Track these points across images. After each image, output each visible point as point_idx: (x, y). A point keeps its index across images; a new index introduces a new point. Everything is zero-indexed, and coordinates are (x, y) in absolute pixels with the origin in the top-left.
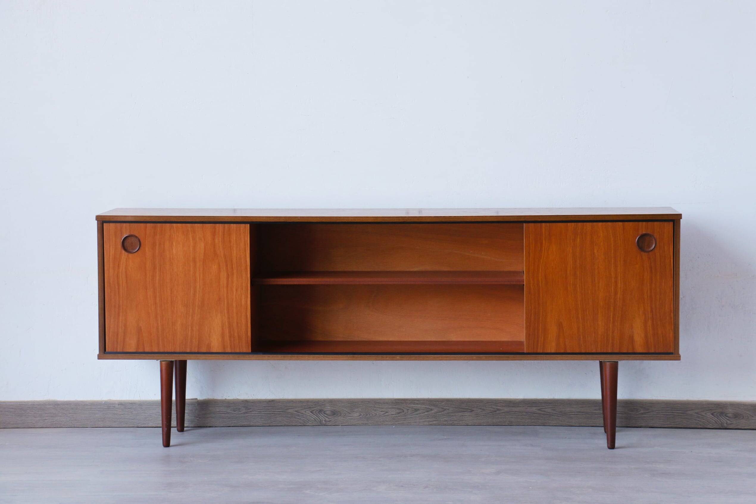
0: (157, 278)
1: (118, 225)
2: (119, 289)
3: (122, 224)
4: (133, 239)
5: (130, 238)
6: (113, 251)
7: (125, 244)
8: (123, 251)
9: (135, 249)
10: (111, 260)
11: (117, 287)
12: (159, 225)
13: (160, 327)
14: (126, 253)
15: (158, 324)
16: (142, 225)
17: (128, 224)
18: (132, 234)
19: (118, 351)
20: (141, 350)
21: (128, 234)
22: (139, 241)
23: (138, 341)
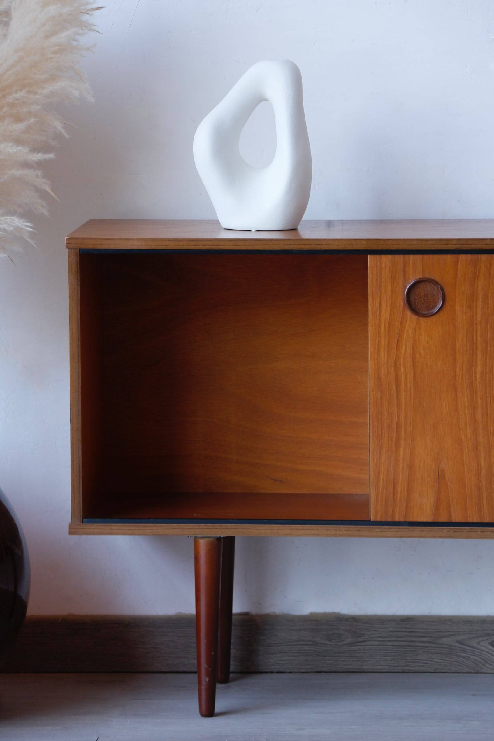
0: (479, 368)
1: (399, 258)
2: (398, 391)
3: (406, 256)
4: (429, 288)
5: (422, 286)
6: (388, 313)
7: (412, 299)
8: (409, 313)
9: (433, 308)
10: (382, 331)
11: (394, 387)
12: (484, 257)
13: (483, 472)
14: (415, 317)
15: (479, 465)
16: (449, 258)
17: (419, 257)
18: (427, 276)
19: (397, 519)
20: (443, 519)
21: (419, 276)
22: (442, 289)
23: (438, 500)
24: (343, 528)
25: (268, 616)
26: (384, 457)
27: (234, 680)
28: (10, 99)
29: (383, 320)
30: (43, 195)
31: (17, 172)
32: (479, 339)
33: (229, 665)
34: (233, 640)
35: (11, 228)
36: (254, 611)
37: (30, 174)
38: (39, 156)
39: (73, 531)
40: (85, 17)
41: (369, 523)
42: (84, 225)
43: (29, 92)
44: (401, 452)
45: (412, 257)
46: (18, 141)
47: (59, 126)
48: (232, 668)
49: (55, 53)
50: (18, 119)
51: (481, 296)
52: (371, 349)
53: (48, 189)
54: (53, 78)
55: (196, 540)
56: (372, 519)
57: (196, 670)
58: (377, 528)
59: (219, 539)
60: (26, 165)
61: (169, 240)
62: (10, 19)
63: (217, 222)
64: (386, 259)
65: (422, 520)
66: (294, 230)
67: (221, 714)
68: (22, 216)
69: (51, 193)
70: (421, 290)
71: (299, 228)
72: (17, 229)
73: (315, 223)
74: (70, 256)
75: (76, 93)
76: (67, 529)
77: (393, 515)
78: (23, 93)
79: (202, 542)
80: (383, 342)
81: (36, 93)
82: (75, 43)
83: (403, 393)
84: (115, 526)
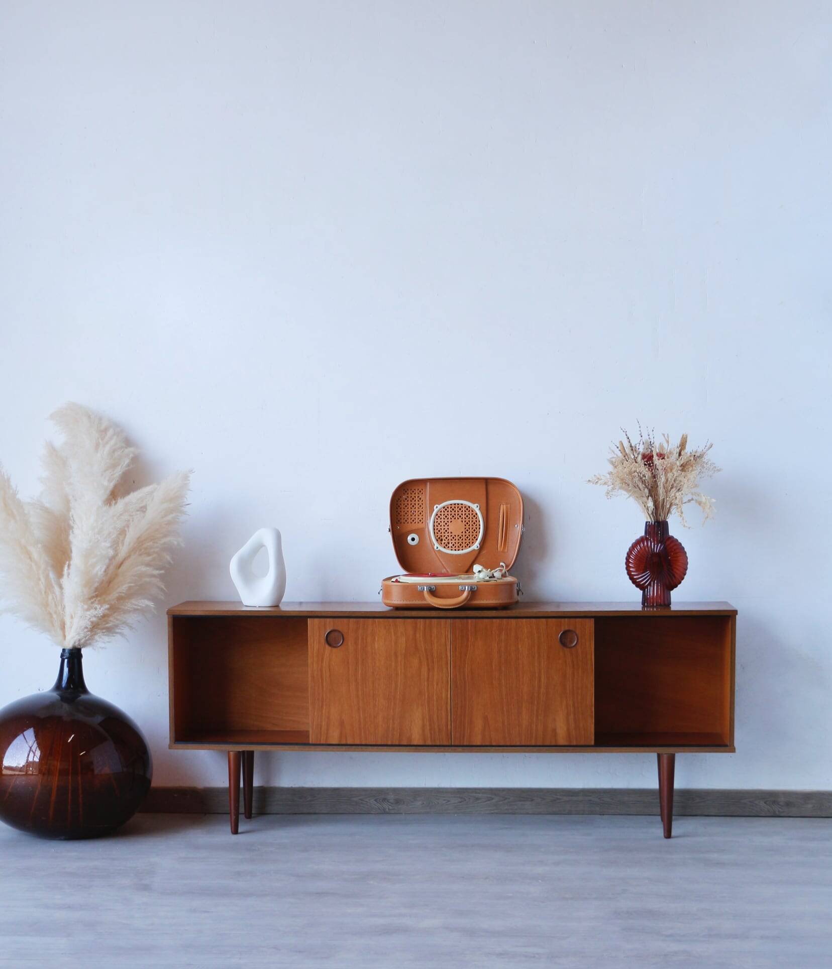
0: (360, 672)
1: (322, 620)
2: (322, 683)
3: (326, 619)
4: (336, 634)
5: (333, 633)
6: (317, 646)
7: (329, 639)
8: (327, 646)
9: (338, 643)
10: (315, 653)
11: (320, 681)
12: (361, 620)
13: (362, 720)
14: (330, 648)
15: (360, 717)
16: (345, 620)
17: (331, 620)
18: (336, 628)
19: (322, 742)
20: (344, 742)
21: (332, 628)
22: (343, 635)
23: (341, 733)
24: (296, 747)
25: (271, 788)
26: (316, 713)
27: (254, 817)
28: (145, 546)
29: (315, 649)
30: (162, 590)
31: (147, 579)
32: (360, 658)
33: (251, 811)
34: (253, 799)
35: (144, 605)
36: (266, 785)
37: (154, 580)
38: (156, 572)
39: (170, 747)
40: (183, 508)
41: (308, 744)
42: (181, 604)
43: (154, 542)
44: (324, 711)
45: (328, 620)
46: (148, 565)
47: (168, 558)
48: (253, 812)
49: (166, 524)
50: (149, 554)
51: (360, 638)
52: (309, 661)
53: (163, 587)
54: (166, 536)
55: (229, 752)
56: (310, 742)
57: (229, 812)
58: (313, 747)
59: (239, 752)
60: (153, 576)
61: (215, 611)
62: (146, 509)
63: (241, 602)
64: (316, 620)
65: (334, 743)
66: (277, 606)
67: (242, 833)
68: (149, 600)
69: (165, 589)
70: (332, 635)
71: (280, 605)
72: (147, 606)
73: (289, 603)
74: (168, 618)
75: (175, 543)
76: (167, 746)
77: (320, 741)
78: (151, 543)
79: (231, 753)
80: (315, 659)
81: (157, 543)
82: (177, 520)
83: (325, 684)
84: (190, 745)
